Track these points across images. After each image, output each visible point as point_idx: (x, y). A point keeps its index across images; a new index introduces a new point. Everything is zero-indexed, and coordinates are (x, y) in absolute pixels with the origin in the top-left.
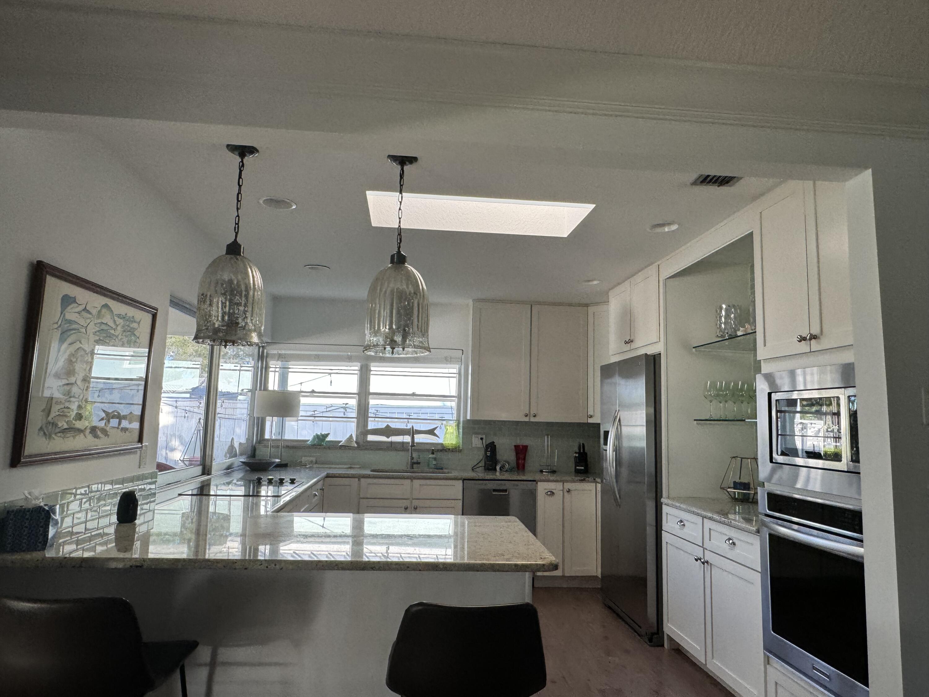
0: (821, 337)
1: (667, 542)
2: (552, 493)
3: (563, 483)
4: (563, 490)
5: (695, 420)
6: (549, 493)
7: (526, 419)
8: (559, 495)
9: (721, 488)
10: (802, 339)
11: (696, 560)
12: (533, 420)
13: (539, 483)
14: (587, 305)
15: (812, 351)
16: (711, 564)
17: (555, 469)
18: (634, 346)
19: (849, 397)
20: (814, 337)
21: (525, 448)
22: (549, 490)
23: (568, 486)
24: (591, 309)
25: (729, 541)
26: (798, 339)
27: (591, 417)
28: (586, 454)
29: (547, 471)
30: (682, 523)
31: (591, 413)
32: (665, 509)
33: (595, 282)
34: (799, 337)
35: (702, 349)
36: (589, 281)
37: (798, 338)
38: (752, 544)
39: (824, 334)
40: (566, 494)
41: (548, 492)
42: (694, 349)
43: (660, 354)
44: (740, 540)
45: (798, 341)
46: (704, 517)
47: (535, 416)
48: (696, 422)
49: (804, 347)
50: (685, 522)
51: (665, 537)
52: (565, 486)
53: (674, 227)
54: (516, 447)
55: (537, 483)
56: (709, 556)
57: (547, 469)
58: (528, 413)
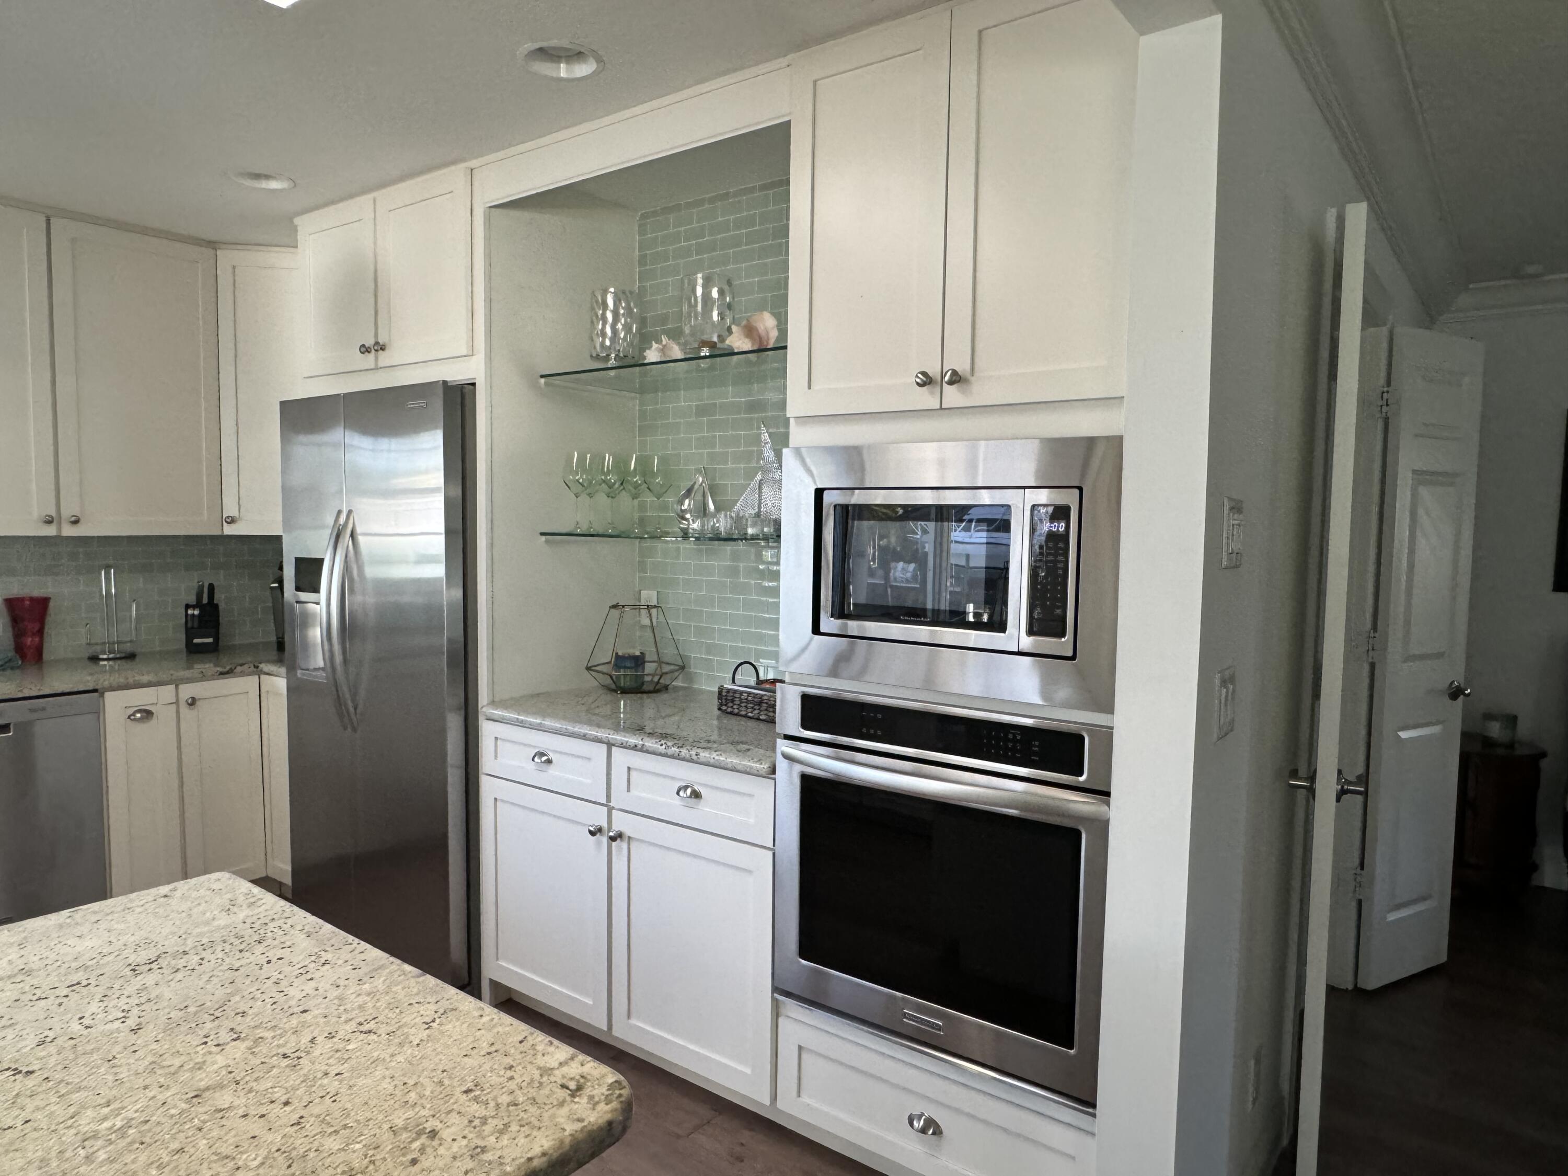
0: (972, 379)
1: (496, 799)
2: (148, 714)
3: (177, 686)
4: (177, 703)
5: (542, 534)
6: (138, 715)
7: (51, 531)
8: (166, 715)
9: (588, 669)
10: (927, 381)
11: (592, 833)
12: (69, 531)
13: (107, 694)
14: (213, 245)
15: (943, 407)
16: (629, 838)
17: (128, 648)
18: (385, 359)
19: (1034, 507)
20: (956, 379)
21: (41, 605)
22: (136, 709)
23: (187, 691)
24: (226, 258)
25: (685, 791)
26: (918, 380)
27: (232, 521)
28: (217, 606)
29: (111, 656)
30: (544, 758)
31: (230, 510)
32: (488, 731)
33: (274, 185)
34: (920, 375)
35: (557, 381)
36: (258, 176)
37: (917, 376)
38: (751, 796)
39: (976, 374)
40: (184, 709)
41: (134, 714)
42: (543, 380)
43: (474, 384)
44: (712, 787)
45: (918, 383)
46: (610, 745)
47: (76, 522)
48: (543, 538)
49: (926, 399)
50: (552, 756)
51: (488, 789)
52: (181, 695)
53: (583, 69)
54: (11, 603)
55: (102, 695)
56: (620, 823)
57: (110, 652)
58: (54, 514)
